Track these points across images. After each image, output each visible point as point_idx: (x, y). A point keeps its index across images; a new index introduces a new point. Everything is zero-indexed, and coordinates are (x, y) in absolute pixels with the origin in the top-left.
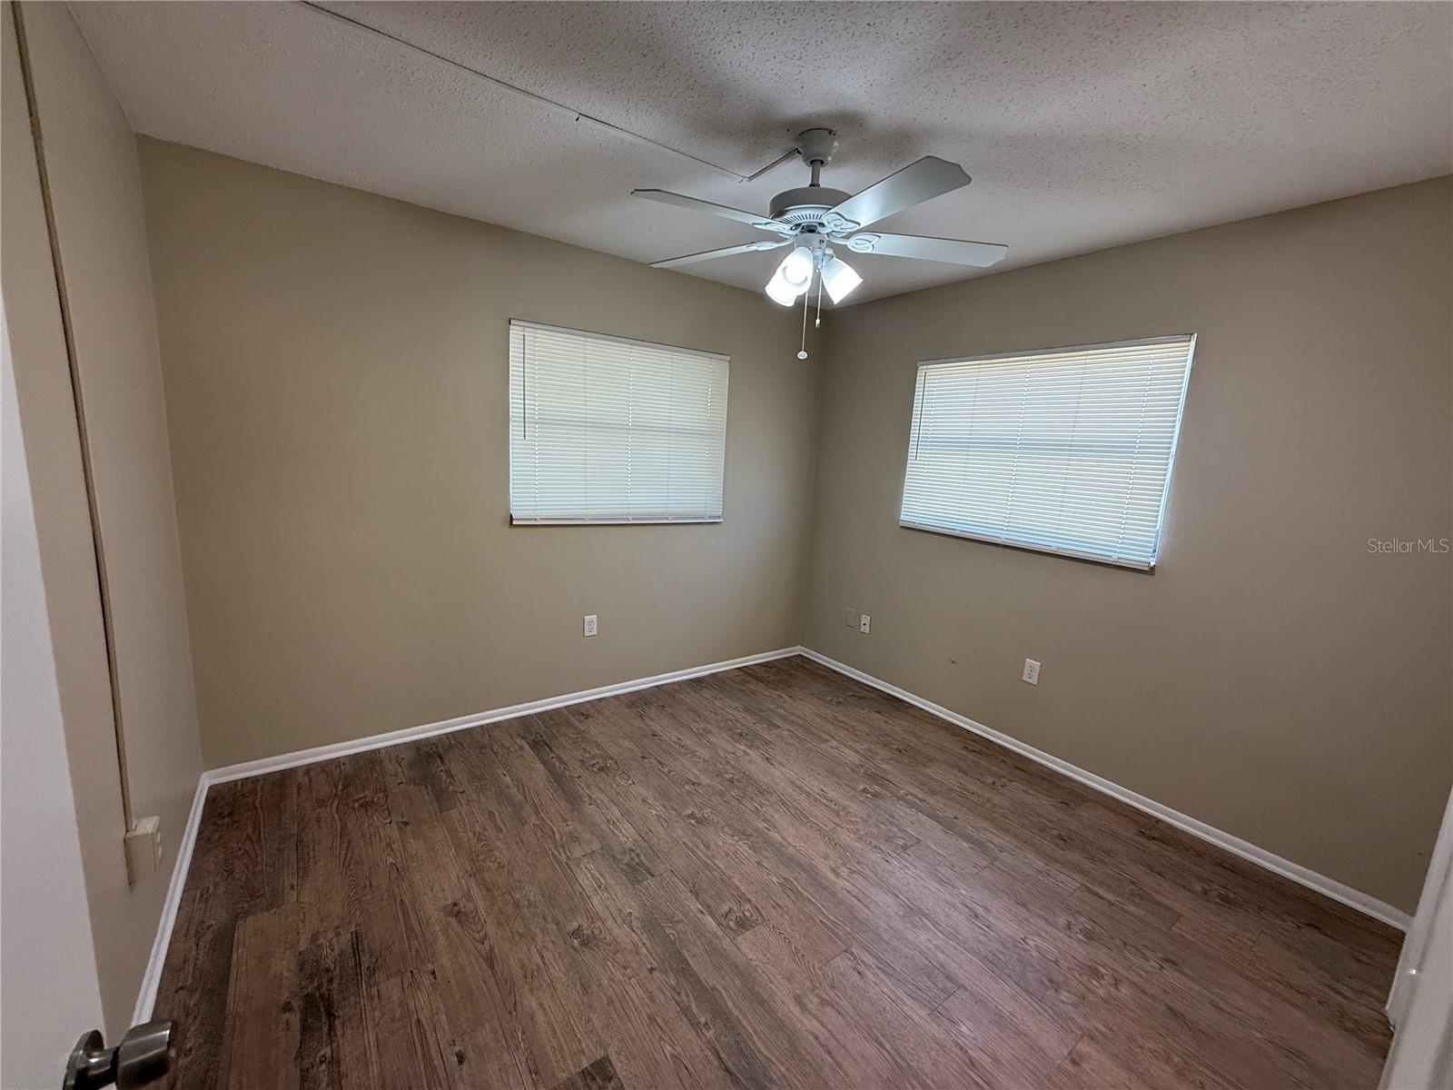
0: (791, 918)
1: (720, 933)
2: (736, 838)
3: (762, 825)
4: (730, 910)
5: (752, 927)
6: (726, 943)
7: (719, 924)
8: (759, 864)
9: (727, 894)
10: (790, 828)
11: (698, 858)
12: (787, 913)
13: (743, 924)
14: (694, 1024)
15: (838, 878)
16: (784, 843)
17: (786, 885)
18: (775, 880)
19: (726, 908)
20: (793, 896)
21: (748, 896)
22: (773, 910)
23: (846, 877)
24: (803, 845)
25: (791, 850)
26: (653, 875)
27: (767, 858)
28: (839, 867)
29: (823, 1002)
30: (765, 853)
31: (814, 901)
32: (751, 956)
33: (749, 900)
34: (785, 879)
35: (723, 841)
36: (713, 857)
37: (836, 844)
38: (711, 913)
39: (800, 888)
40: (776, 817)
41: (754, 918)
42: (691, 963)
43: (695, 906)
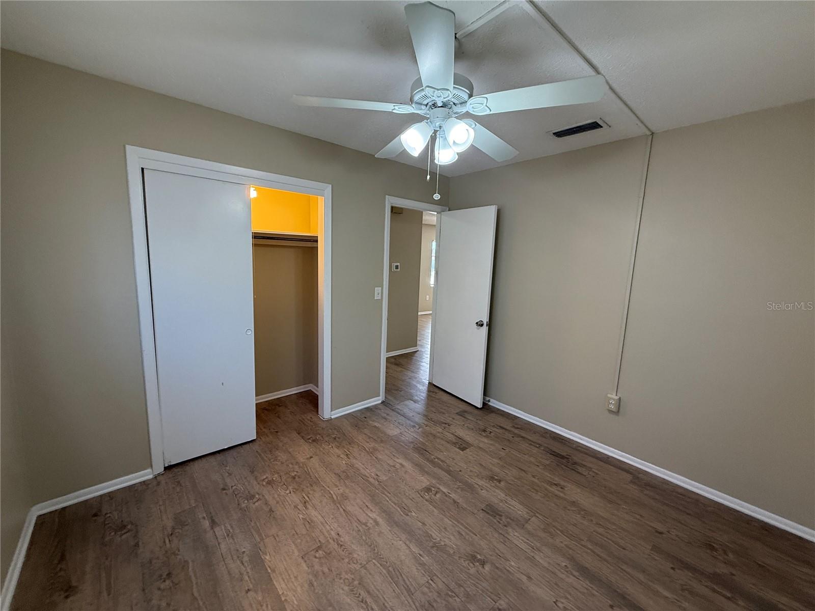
0: (405, 494)
1: (438, 485)
2: (443, 544)
3: (426, 559)
4: (435, 495)
5: (423, 489)
6: (434, 482)
7: (439, 489)
8: (424, 524)
9: (439, 503)
10: (403, 557)
11: (462, 524)
12: (407, 496)
13: (428, 490)
14: (438, 459)
15: (376, 518)
16: (408, 542)
17: (406, 511)
18: (414, 514)
19: (438, 496)
20: (404, 505)
21: (427, 503)
22: (414, 497)
23: (370, 519)
24: (395, 542)
25: (403, 537)
26: (483, 510)
27: (419, 529)
28: (373, 526)
29: (394, 466)
30: (421, 532)
31: (392, 504)
32: (423, 478)
33: (426, 500)
34: (408, 515)
35: (451, 541)
36: (453, 526)
37: (370, 546)
38: (444, 493)
39: (399, 509)
40: (415, 570)
41: (423, 492)
42: (447, 475)
43: (453, 495)
